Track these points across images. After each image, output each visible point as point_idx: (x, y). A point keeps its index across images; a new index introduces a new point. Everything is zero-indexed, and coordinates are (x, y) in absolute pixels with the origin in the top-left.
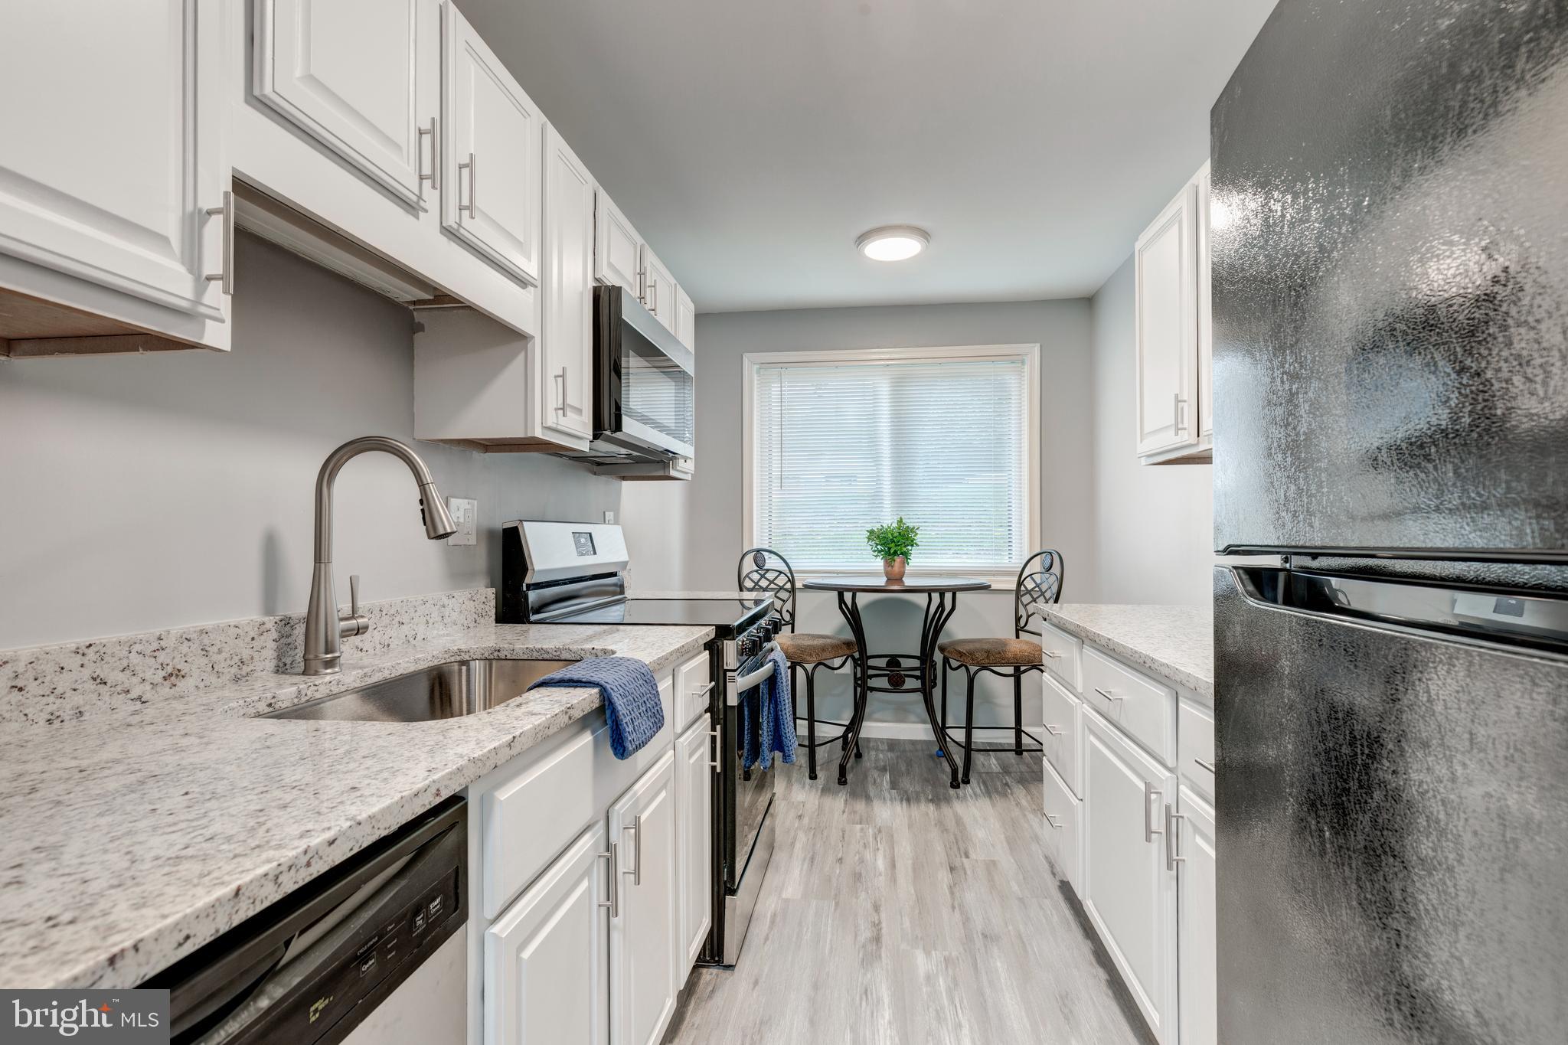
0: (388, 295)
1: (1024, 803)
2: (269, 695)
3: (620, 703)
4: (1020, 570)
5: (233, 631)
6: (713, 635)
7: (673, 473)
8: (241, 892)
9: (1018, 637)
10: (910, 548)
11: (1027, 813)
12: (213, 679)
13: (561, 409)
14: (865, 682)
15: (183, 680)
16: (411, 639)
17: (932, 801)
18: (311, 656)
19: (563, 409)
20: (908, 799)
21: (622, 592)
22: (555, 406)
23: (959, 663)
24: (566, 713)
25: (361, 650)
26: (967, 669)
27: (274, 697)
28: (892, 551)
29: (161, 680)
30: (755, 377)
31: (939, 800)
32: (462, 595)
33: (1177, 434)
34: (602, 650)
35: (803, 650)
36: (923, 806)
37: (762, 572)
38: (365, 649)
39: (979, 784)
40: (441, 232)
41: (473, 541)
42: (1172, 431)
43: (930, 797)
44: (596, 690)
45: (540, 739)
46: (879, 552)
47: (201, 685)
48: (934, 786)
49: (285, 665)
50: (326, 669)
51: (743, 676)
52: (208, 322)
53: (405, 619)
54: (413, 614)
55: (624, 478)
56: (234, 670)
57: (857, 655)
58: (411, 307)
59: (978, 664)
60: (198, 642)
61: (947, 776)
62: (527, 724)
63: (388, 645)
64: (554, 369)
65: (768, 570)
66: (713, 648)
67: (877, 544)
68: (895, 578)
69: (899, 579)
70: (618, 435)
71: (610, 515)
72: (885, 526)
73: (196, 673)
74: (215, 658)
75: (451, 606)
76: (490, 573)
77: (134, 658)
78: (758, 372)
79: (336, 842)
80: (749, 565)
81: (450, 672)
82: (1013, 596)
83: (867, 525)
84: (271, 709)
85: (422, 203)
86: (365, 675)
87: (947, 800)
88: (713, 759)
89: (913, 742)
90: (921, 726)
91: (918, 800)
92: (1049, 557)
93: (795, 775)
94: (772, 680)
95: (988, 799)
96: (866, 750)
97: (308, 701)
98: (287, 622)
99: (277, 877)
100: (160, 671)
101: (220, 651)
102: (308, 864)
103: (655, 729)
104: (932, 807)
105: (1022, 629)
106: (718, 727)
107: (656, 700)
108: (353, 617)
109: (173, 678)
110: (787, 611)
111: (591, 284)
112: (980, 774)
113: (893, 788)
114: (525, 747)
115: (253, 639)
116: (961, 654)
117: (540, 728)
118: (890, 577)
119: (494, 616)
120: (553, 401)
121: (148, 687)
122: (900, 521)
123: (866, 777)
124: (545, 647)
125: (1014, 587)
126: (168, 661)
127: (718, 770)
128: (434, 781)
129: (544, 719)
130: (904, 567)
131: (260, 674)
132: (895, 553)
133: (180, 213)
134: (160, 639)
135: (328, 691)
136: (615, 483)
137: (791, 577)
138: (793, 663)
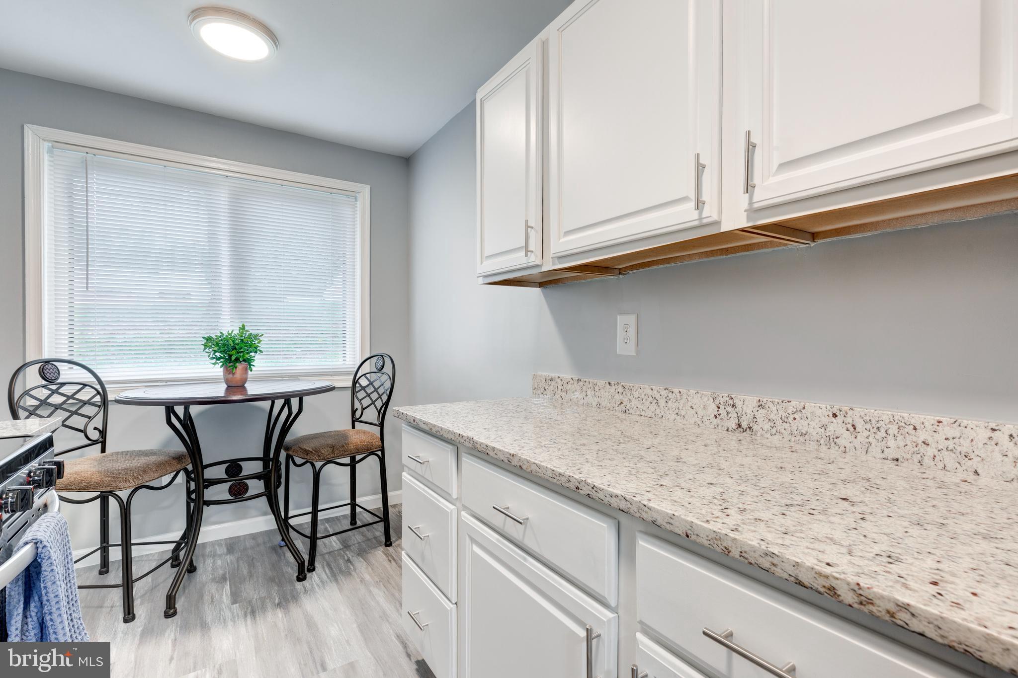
1: (367, 577)
4: (356, 370)
9: (353, 427)
10: (253, 354)
11: (372, 588)
14: (200, 495)
17: (279, 605)
20: (252, 611)
23: (304, 461)
26: (313, 465)
28: (233, 358)
30: (46, 157)
31: (287, 601)
33: (526, 255)
35: (115, 476)
36: (270, 615)
37: (53, 387)
39: (324, 568)
42: (523, 253)
43: (277, 601)
46: (218, 359)
48: (280, 585)
57: (190, 467)
59: (324, 459)
61: (292, 568)
65: (63, 384)
67: (215, 352)
68: (237, 386)
69: (241, 388)
72: (225, 333)
78: (50, 151)
80: (31, 378)
82: (349, 392)
83: (204, 332)
87: (295, 598)
89: (253, 536)
90: (262, 519)
91: (264, 608)
92: (381, 359)
95: (334, 584)
96: (201, 559)
104: (280, 613)
105: (358, 420)
110: (95, 428)
112: (322, 555)
113: (234, 602)
116: (307, 452)
118: (231, 384)
122: (243, 328)
123: (201, 596)
125: (350, 384)
130: (246, 373)
132: (237, 360)
137: (100, 390)
138: (102, 492)
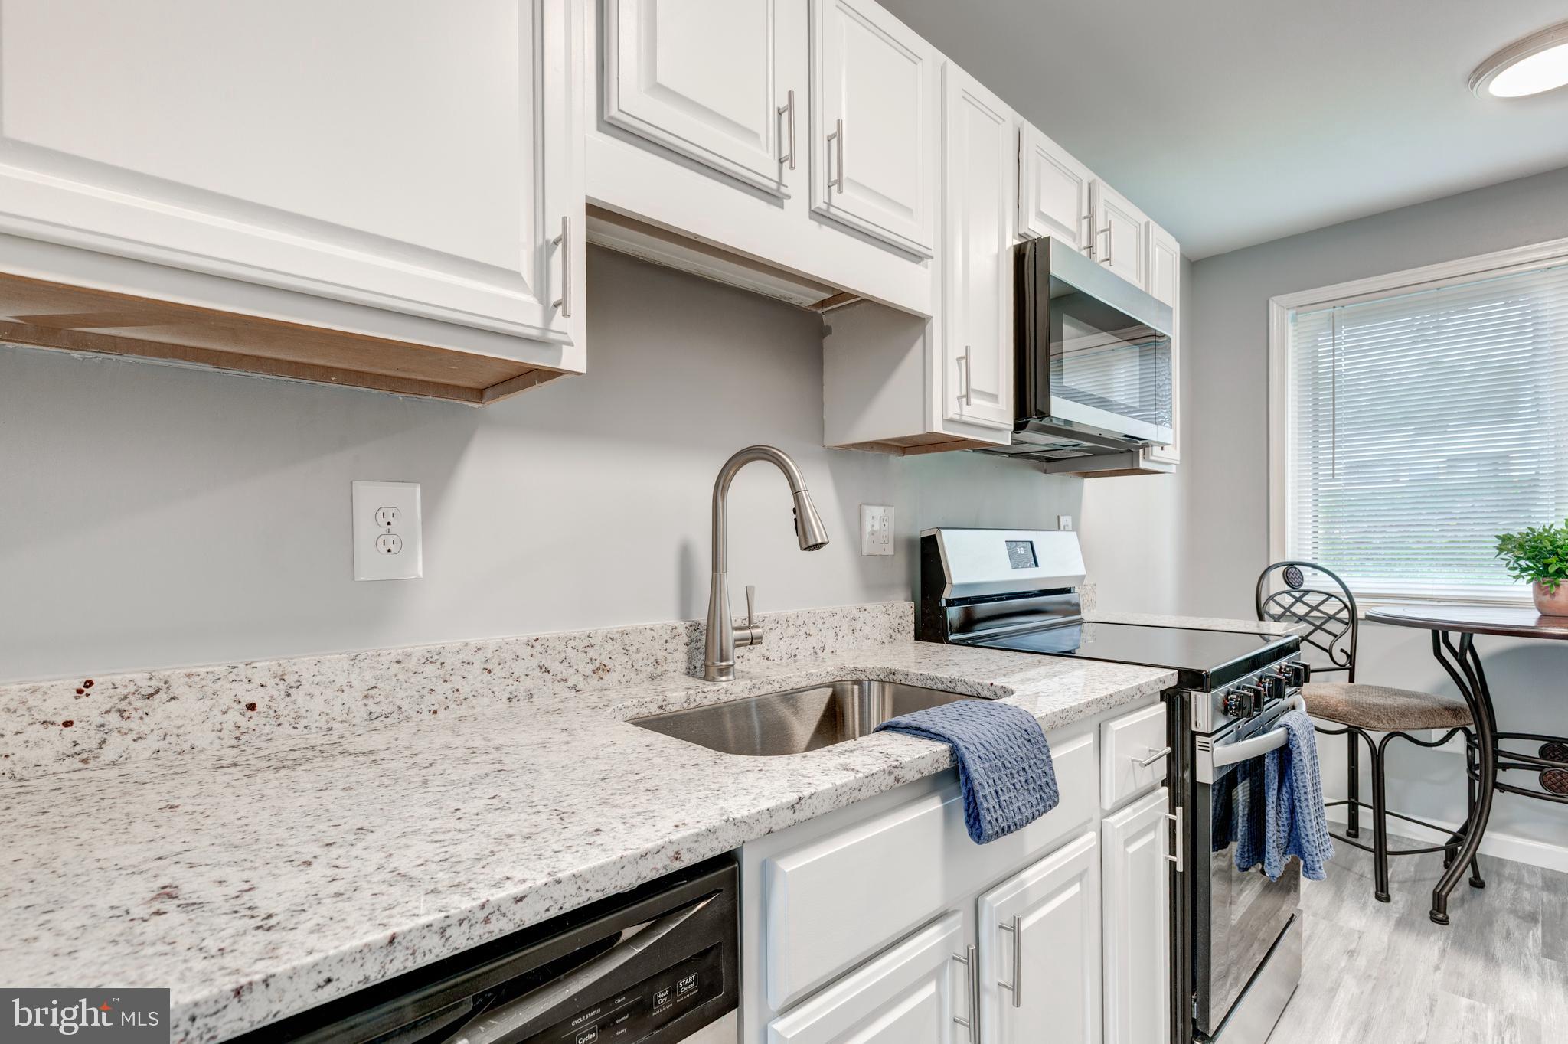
0: (792, 302)
2: (661, 698)
3: (977, 770)
5: (649, 634)
6: (1174, 682)
7: (1143, 464)
8: (396, 940)
12: (633, 675)
13: (964, 396)
14: (1490, 776)
15: (609, 675)
16: (819, 652)
18: (709, 663)
19: (967, 396)
21: (1078, 612)
22: (958, 394)
24: (890, 773)
25: (768, 659)
27: (665, 700)
28: (1552, 570)
29: (591, 673)
30: (1290, 327)
32: (876, 608)
34: (1002, 687)
35: (1366, 710)
37: (1297, 594)
38: (771, 658)
40: (810, 218)
41: (890, 551)
44: (942, 747)
45: (844, 802)
46: (1524, 570)
47: (623, 680)
49: (695, 668)
50: (721, 676)
51: (1227, 743)
52: (565, 347)
53: (813, 630)
54: (820, 626)
55: (1086, 475)
56: (650, 669)
57: (1472, 729)
58: (820, 311)
60: (619, 642)
62: (823, 784)
63: (795, 656)
64: (956, 351)
65: (1307, 592)
66: (1176, 700)
67: (1519, 559)
68: (1558, 616)
70: (1046, 422)
71: (1065, 520)
72: (1538, 529)
73: (618, 668)
74: (634, 656)
75: (862, 619)
76: (910, 584)
77: (570, 653)
78: (1295, 320)
79: (525, 900)
80: (1276, 582)
81: (844, 691)
83: (1497, 528)
84: (662, 711)
85: (783, 189)
86: (754, 686)
88: (1173, 852)
93: (1349, 887)
94: (1285, 754)
96: (1494, 879)
97: (697, 706)
98: (696, 627)
99: (444, 930)
100: (590, 665)
101: (638, 651)
102: (487, 920)
103: (1041, 808)
106: (1179, 810)
107: (1046, 768)
108: (749, 628)
109: (600, 672)
110: (1342, 650)
111: (1012, 242)
113: (1547, 956)
114: (818, 812)
115: (666, 641)
117: (844, 789)
119: (913, 633)
120: (955, 390)
121: (581, 678)
123: (1490, 923)
124: (939, 675)
126: (596, 657)
127: (1180, 868)
128: (670, 842)
129: (852, 778)
131: (673, 674)
132: (1559, 573)
133: (532, 249)
134: (589, 637)
135: (716, 699)
136: (1074, 482)
137: (1348, 604)
138: (1350, 726)
